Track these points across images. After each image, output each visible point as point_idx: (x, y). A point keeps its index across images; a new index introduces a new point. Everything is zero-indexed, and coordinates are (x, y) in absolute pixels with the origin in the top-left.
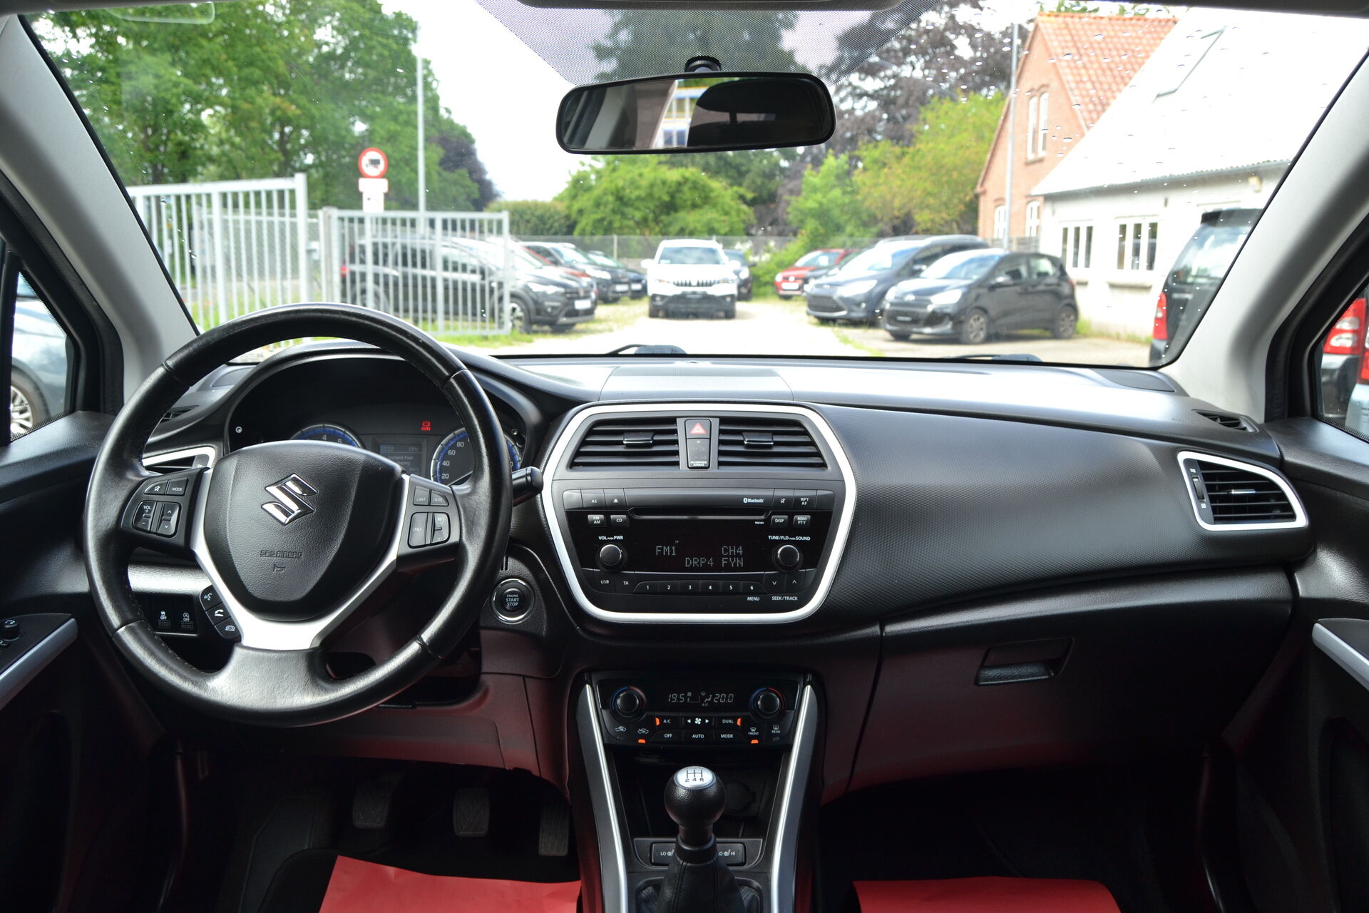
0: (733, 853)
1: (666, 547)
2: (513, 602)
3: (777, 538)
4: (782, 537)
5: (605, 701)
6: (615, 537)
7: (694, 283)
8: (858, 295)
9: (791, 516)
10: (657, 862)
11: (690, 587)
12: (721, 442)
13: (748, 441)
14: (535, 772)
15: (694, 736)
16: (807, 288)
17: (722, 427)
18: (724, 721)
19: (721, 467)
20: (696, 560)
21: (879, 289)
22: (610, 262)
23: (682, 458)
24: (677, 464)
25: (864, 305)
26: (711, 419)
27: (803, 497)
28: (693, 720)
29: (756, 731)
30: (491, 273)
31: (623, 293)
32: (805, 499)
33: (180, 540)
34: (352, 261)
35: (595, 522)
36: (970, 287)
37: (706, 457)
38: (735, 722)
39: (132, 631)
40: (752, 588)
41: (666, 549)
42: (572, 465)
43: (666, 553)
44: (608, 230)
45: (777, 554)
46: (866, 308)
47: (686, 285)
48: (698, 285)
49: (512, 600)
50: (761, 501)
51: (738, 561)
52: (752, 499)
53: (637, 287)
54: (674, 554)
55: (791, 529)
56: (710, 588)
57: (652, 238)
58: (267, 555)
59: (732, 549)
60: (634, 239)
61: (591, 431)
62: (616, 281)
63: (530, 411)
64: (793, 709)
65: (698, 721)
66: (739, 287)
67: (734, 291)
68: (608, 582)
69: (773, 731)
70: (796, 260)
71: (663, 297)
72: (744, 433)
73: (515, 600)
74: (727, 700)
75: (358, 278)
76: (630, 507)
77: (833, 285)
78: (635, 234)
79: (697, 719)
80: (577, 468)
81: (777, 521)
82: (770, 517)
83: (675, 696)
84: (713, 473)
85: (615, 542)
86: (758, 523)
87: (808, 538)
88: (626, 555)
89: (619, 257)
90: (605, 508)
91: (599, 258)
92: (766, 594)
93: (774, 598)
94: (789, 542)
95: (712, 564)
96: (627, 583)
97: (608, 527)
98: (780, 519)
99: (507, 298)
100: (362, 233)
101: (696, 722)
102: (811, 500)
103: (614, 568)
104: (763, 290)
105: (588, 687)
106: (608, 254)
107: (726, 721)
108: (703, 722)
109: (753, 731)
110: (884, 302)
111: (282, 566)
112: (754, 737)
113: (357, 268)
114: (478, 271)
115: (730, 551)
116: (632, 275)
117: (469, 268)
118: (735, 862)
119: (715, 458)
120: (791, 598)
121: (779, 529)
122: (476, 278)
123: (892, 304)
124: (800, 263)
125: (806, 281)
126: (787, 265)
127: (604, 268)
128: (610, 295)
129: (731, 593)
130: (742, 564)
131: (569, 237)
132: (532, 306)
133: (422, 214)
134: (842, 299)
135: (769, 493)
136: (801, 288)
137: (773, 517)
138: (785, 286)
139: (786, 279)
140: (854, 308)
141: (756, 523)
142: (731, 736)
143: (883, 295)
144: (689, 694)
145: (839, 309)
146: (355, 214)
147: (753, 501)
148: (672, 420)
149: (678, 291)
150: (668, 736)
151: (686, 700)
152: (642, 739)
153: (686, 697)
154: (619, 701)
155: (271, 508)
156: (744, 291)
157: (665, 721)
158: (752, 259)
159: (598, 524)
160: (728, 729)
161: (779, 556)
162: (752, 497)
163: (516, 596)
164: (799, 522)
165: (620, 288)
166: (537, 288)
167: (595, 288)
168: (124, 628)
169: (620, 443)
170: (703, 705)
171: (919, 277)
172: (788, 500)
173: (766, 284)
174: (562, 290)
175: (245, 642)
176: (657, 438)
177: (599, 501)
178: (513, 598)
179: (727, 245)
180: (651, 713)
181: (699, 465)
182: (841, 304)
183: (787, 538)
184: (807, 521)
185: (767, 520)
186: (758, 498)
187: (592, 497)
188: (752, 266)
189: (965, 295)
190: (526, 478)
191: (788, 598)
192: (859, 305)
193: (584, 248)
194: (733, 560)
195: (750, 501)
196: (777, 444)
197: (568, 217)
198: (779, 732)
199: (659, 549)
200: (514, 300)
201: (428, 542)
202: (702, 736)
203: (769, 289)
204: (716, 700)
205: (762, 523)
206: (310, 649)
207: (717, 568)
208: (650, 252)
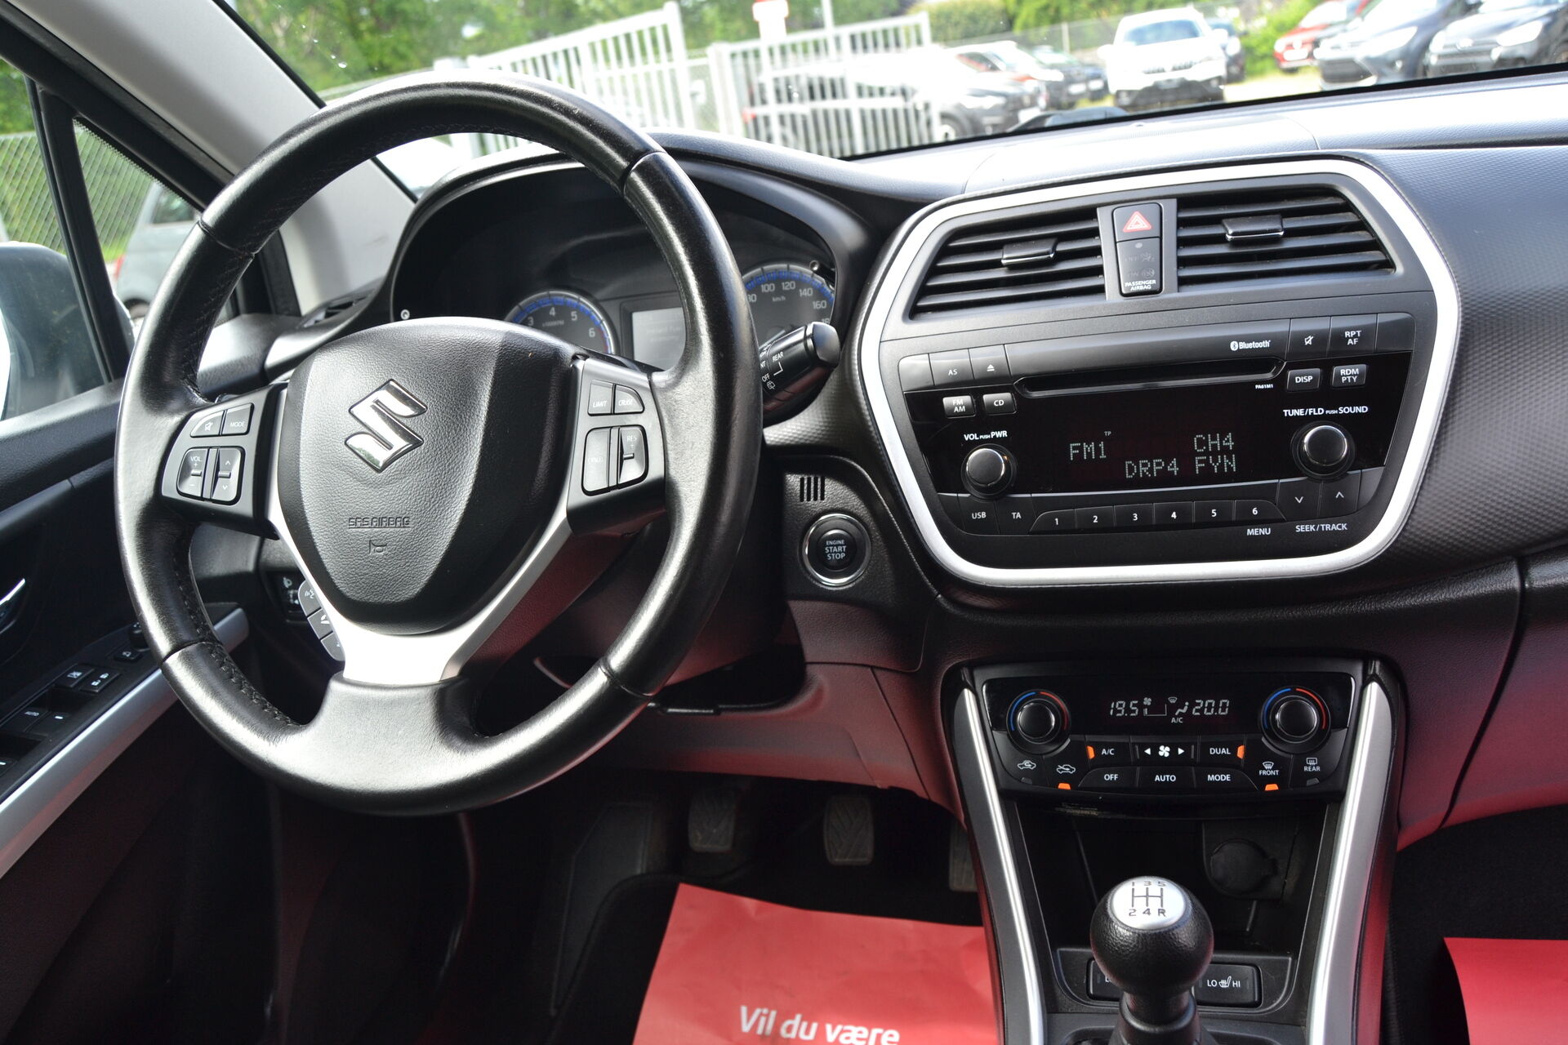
0: (1238, 984)
1: (1088, 444)
2: (837, 552)
3: (1300, 412)
4: (1311, 411)
5: (997, 718)
6: (993, 434)
7: (1168, 68)
8: (1390, 52)
9: (1327, 366)
10: (1099, 993)
11: (1136, 516)
12: (1182, 242)
13: (1233, 234)
14: (920, 792)
15: (1157, 778)
16: (1317, 53)
17: (1183, 215)
18: (1213, 751)
19: (1184, 288)
20: (1145, 465)
21: (1418, 41)
22: (1062, 58)
23: (1109, 280)
24: (1100, 290)
25: (1399, 65)
26: (1162, 203)
27: (1350, 329)
28: (1156, 750)
29: (1273, 769)
30: (914, 92)
31: (1081, 96)
32: (1353, 333)
33: (245, 507)
34: (752, 103)
35: (956, 409)
36: (1554, 15)
37: (1154, 272)
38: (1234, 751)
39: (188, 660)
40: (1255, 511)
41: (1089, 448)
42: (914, 311)
43: (1089, 454)
44: (1056, 19)
45: (1302, 444)
46: (1403, 68)
47: (1159, 71)
48: (1174, 69)
49: (835, 549)
50: (1266, 344)
51: (1226, 461)
52: (1248, 341)
53: (1096, 85)
54: (1103, 456)
55: (1328, 393)
56: (1174, 515)
57: (1111, 20)
58: (359, 524)
59: (1214, 439)
60: (1090, 25)
61: (945, 249)
62: (1070, 80)
63: (843, 230)
64: (1344, 726)
65: (1164, 751)
66: (1228, 66)
67: (1222, 72)
68: (984, 515)
69: (1306, 769)
70: (1301, 18)
71: (1130, 93)
72: (1224, 221)
73: (840, 549)
74: (1216, 710)
75: (761, 123)
76: (1017, 377)
77: (1354, 45)
78: (1088, 17)
79: (1162, 748)
80: (923, 316)
81: (1299, 380)
82: (1284, 373)
83: (1120, 705)
84: (1170, 301)
85: (994, 443)
86: (1262, 387)
87: (1362, 409)
88: (1013, 465)
89: (1072, 50)
90: (974, 384)
91: (1045, 54)
92: (1282, 521)
93: (1300, 529)
94: (1325, 419)
95: (1176, 470)
96: (1019, 515)
97: (981, 418)
98: (1304, 378)
99: (936, 120)
100: (759, 69)
101: (1161, 754)
102: (1366, 333)
103: (996, 491)
104: (1259, 65)
105: (968, 695)
106: (1057, 47)
107: (1215, 751)
108: (1173, 752)
109: (1268, 769)
110: (1427, 55)
111: (383, 542)
112: (1270, 780)
113: (760, 111)
114: (899, 92)
115: (1210, 443)
116: (1089, 71)
117: (888, 91)
118: (1243, 1002)
119: (1171, 272)
120: (1335, 527)
121: (1304, 397)
122: (898, 103)
123: (1440, 56)
124: (1304, 24)
125: (1316, 44)
126: (1288, 28)
127: (1053, 67)
128: (1064, 100)
129: (1215, 523)
130: (1233, 465)
131: (1007, 35)
132: (966, 123)
133: (829, 31)
134: (1369, 60)
135: (1280, 328)
136: (1311, 56)
137: (1290, 373)
138: (1288, 55)
139: (1290, 47)
140: (1386, 70)
141: (1257, 386)
142: (1227, 778)
143: (1425, 47)
144: (1147, 701)
145: (1366, 75)
146: (749, 45)
147: (1250, 346)
148: (1089, 213)
149: (1148, 81)
150: (1110, 777)
151: (1141, 712)
152: (1065, 782)
153: (1141, 706)
154: (1020, 717)
155: (360, 442)
156: (1235, 70)
157: (1104, 752)
158: (1241, 27)
159: (961, 414)
160: (1220, 764)
161: (1305, 448)
162: (1248, 339)
163: (842, 542)
164: (1344, 379)
165: (1076, 89)
166: (972, 104)
167: (1044, 92)
168: (177, 654)
169: (996, 264)
170: (1173, 720)
171: (1477, 12)
172: (1320, 337)
173: (1264, 57)
174: (1000, 101)
175: (347, 673)
176: (1062, 247)
177: (961, 371)
178: (837, 546)
179: (1208, 11)
180: (1078, 737)
181: (1141, 288)
182: (1367, 67)
183: (1321, 411)
184: (1359, 376)
185: (1279, 381)
186: (1259, 338)
187: (949, 364)
188: (1245, 34)
189: (1547, 28)
190: (806, 345)
191: (1327, 527)
192: (1392, 64)
193: (1027, 44)
194: (1215, 461)
195: (1243, 345)
196: (1291, 233)
197: (1005, 11)
198: (1318, 769)
199: (1074, 448)
200: (946, 120)
201: (613, 483)
202: (1172, 778)
203: (1268, 63)
204: (1197, 711)
205: (1269, 386)
206: (443, 682)
207: (1186, 477)
208: (1108, 36)
